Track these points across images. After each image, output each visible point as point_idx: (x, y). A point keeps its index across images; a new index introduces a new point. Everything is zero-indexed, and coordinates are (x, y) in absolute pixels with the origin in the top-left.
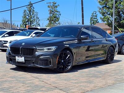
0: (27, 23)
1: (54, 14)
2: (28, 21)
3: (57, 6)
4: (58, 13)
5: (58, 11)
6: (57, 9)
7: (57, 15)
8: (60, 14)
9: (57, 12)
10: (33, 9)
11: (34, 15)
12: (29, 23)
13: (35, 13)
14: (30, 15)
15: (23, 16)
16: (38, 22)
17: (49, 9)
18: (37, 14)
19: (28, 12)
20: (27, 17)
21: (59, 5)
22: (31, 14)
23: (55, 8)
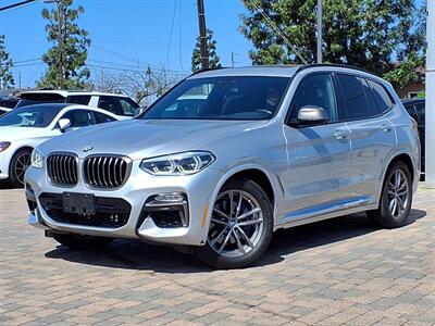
1: (65, 42)
3: (75, 12)
4: (79, 37)
5: (80, 28)
6: (75, 21)
7: (77, 44)
8: (89, 41)
9: (78, 32)
17: (48, 22)
21: (81, 9)
23: (69, 20)
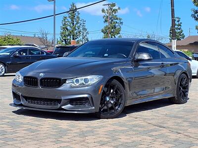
0: (69, 37)
1: (111, 23)
2: (69, 35)
3: (116, 10)
4: (118, 21)
5: (118, 17)
7: (117, 24)
8: (122, 23)
9: (117, 19)
10: (77, 14)
11: (79, 25)
12: (72, 37)
13: (81, 22)
14: (73, 24)
15: (61, 27)
16: (86, 36)
17: (104, 14)
18: (83, 23)
19: (70, 20)
20: (69, 28)
21: (119, 8)
22: (75, 23)
23: (114, 13)
